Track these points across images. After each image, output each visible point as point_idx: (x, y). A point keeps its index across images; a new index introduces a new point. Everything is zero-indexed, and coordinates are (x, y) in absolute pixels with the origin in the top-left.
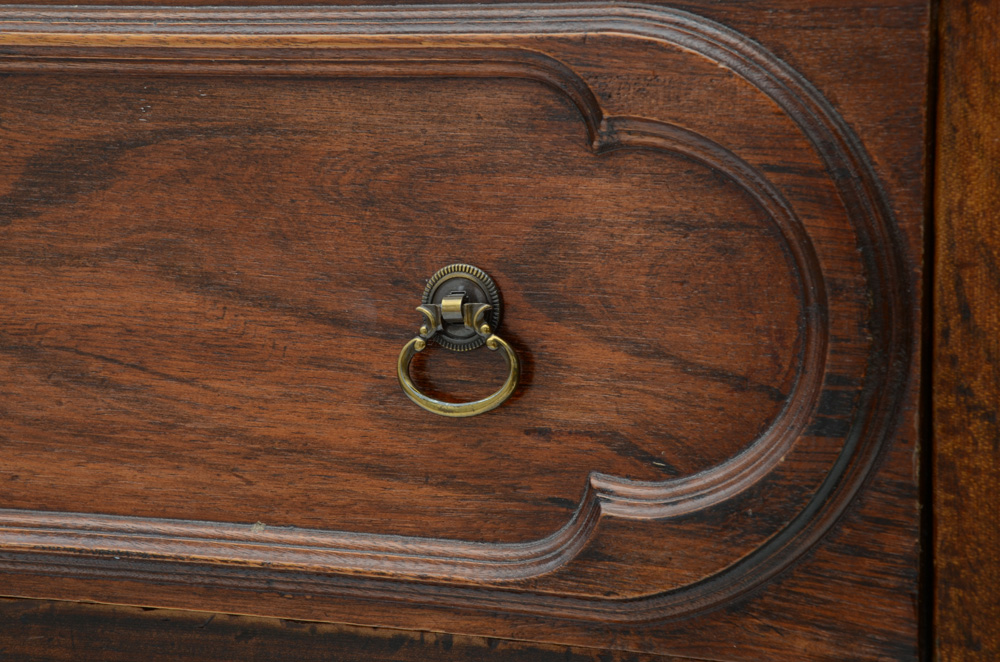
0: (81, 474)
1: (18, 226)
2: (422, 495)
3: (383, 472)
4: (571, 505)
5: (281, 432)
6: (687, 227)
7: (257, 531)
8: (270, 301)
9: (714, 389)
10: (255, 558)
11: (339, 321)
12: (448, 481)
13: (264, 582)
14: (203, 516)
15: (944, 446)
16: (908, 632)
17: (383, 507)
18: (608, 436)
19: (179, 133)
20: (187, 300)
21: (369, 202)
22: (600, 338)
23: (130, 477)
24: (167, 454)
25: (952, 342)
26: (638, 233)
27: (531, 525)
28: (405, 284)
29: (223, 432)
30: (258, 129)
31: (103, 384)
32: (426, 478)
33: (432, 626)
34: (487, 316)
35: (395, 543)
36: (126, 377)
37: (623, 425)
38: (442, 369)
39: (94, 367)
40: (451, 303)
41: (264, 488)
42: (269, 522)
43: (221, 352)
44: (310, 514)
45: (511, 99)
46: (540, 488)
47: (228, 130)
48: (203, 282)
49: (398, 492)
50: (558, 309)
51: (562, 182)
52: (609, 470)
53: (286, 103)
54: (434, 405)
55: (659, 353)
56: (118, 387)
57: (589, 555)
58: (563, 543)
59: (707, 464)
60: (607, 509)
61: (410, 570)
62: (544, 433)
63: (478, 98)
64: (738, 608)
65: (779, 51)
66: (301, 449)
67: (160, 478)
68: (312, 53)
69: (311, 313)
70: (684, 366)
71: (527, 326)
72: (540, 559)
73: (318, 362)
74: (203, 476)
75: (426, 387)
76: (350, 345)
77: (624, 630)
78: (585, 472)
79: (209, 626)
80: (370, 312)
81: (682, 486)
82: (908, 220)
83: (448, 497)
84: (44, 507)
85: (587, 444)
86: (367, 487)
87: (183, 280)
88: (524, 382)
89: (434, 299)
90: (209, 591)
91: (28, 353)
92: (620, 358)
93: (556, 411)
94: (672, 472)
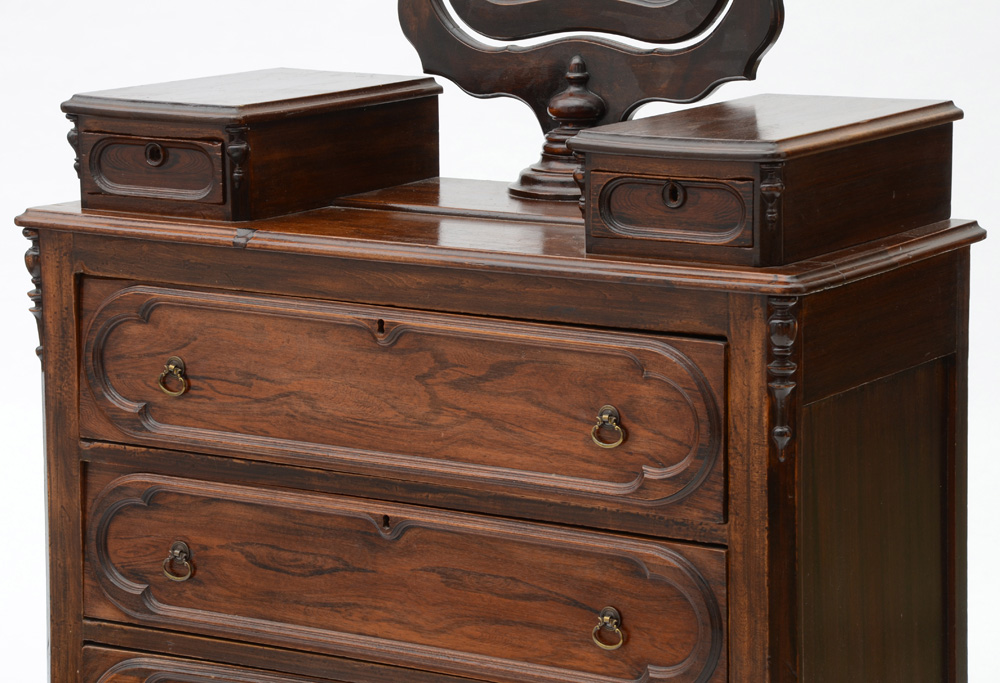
0: (505, 457)
1: (487, 384)
2: (598, 468)
3: (588, 462)
4: (637, 473)
5: (560, 448)
6: (667, 400)
7: (553, 476)
8: (557, 411)
9: (674, 444)
10: (552, 484)
11: (576, 418)
12: (605, 465)
13: (555, 491)
14: (538, 471)
15: (731, 463)
16: (721, 511)
17: (588, 471)
18: (647, 455)
19: (533, 362)
20: (534, 409)
21: (585, 386)
22: (645, 429)
23: (518, 458)
24: (528, 452)
25: (733, 436)
26: (655, 401)
27: (627, 479)
28: (594, 410)
29: (544, 447)
30: (554, 363)
31: (510, 431)
32: (599, 464)
33: (601, 505)
34: (615, 421)
35: (591, 482)
36: (517, 429)
37: (651, 452)
38: (605, 434)
39: (508, 426)
40: (605, 417)
41: (555, 464)
42: (557, 474)
43: (543, 424)
44: (568, 472)
45: (622, 362)
46: (630, 469)
47: (546, 362)
48: (539, 404)
49: (592, 467)
50: (635, 420)
51: (635, 385)
52: (647, 464)
53: (562, 356)
54: (601, 444)
55: (660, 434)
56: (515, 432)
57: (641, 488)
58: (635, 484)
59: (672, 464)
60: (646, 476)
61: (595, 490)
62: (631, 454)
63: (613, 360)
64: (680, 503)
65: (689, 357)
66: (567, 454)
67: (526, 459)
68: (569, 345)
69: (568, 415)
70: (666, 437)
71: (627, 423)
72: (629, 488)
73: (571, 429)
74: (538, 459)
75: (601, 439)
76: (579, 425)
77: (651, 508)
78: (641, 465)
79: (540, 502)
80: (584, 416)
81: (665, 470)
82: (721, 405)
83: (605, 470)
84: (494, 465)
85: (642, 457)
86: (584, 465)
87: (533, 403)
88: (625, 440)
89: (601, 415)
90: (540, 493)
91: (490, 420)
92: (650, 434)
93: (634, 448)
94: (664, 466)
